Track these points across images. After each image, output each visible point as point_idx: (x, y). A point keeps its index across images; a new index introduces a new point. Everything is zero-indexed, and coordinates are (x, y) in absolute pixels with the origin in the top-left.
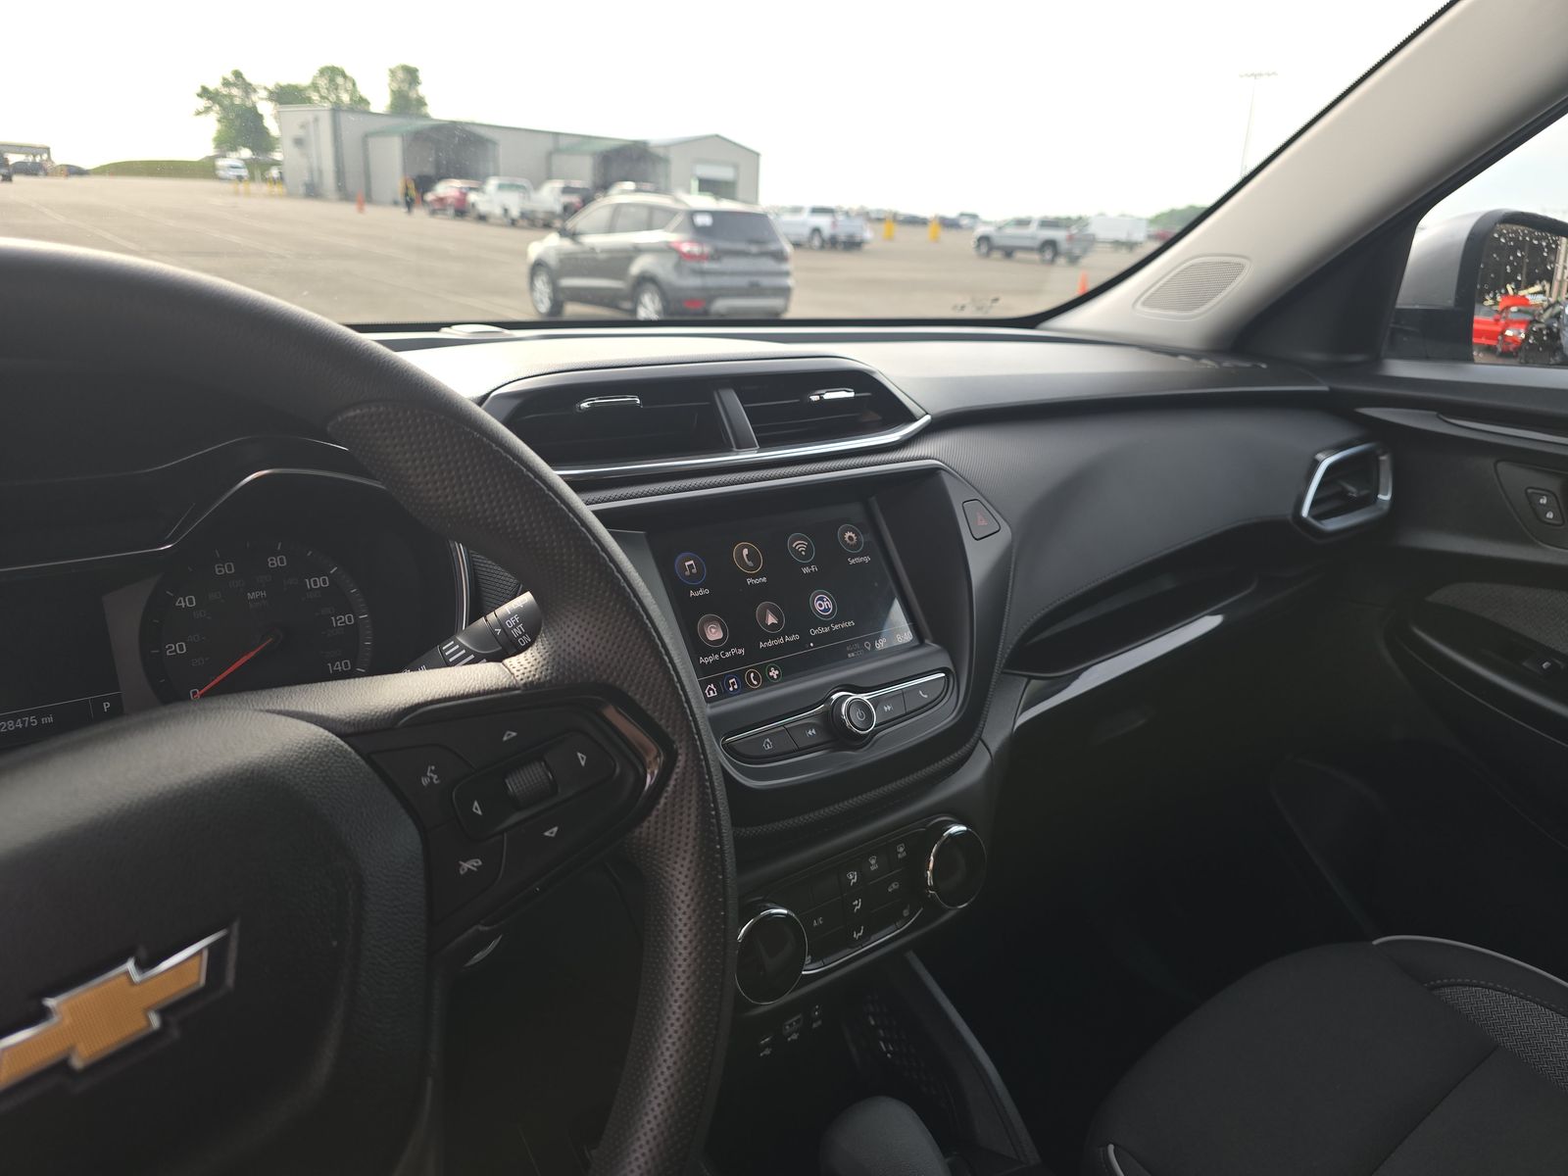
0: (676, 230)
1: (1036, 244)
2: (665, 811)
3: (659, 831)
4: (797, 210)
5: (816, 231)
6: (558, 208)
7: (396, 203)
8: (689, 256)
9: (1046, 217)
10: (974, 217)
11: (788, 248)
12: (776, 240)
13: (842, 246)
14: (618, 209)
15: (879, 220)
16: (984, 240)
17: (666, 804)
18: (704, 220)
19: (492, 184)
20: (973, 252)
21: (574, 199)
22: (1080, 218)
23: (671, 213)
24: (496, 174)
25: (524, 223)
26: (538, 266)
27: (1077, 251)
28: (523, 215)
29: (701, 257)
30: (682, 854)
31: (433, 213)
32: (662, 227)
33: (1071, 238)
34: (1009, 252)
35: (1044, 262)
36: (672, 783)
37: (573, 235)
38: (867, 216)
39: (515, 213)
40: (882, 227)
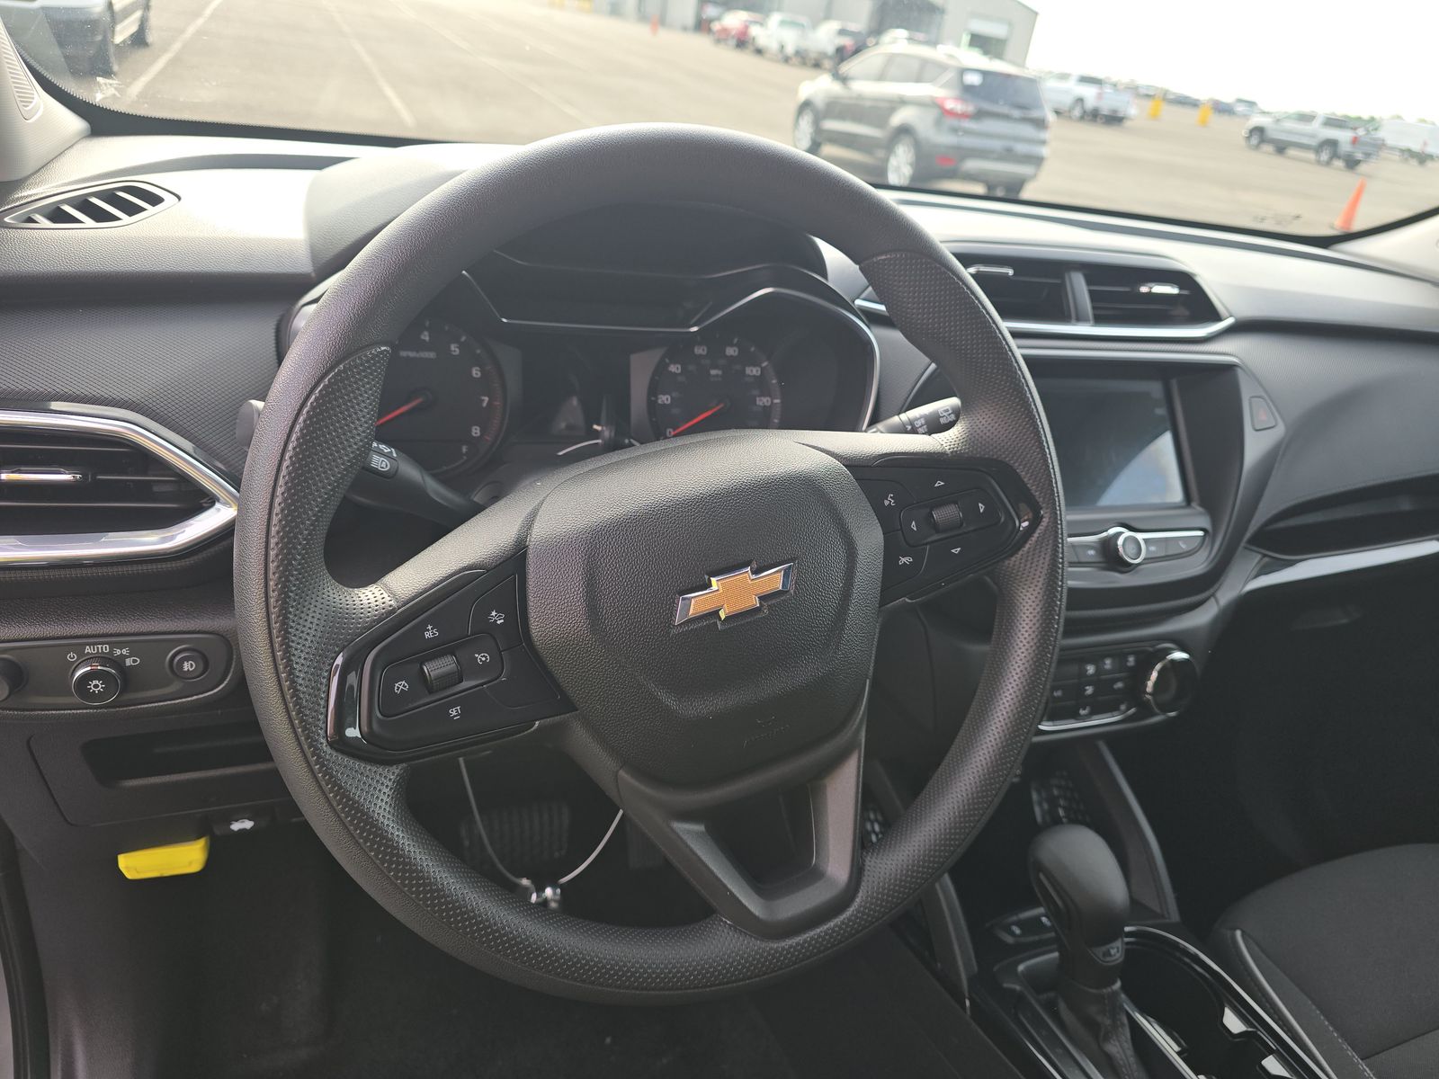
0: (944, 86)
1: (1314, 142)
2: (1028, 552)
3: (1022, 565)
4: (1064, 77)
5: (1080, 100)
6: (830, 50)
7: (685, 29)
8: (951, 113)
9: (1334, 114)
10: (1251, 104)
11: (1051, 117)
12: (1039, 106)
13: (1104, 120)
14: (891, 58)
15: (1148, 96)
16: (1259, 131)
17: (1029, 548)
18: (973, 79)
19: (775, 18)
20: (1243, 142)
21: (847, 42)
22: (1372, 119)
23: (943, 67)
24: (779, 10)
25: (794, 60)
26: (806, 105)
27: (1359, 156)
28: (798, 53)
29: (964, 116)
30: (1036, 583)
31: (718, 41)
32: (932, 80)
33: (1355, 141)
34: (1281, 148)
35: (1319, 162)
36: (1036, 535)
37: (844, 80)
38: (1135, 90)
39: (790, 50)
40: (1149, 104)
